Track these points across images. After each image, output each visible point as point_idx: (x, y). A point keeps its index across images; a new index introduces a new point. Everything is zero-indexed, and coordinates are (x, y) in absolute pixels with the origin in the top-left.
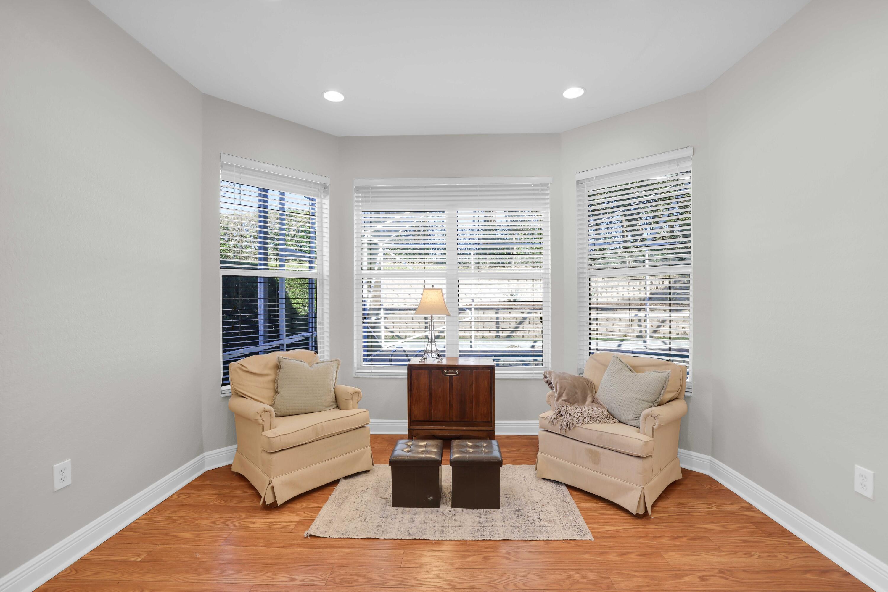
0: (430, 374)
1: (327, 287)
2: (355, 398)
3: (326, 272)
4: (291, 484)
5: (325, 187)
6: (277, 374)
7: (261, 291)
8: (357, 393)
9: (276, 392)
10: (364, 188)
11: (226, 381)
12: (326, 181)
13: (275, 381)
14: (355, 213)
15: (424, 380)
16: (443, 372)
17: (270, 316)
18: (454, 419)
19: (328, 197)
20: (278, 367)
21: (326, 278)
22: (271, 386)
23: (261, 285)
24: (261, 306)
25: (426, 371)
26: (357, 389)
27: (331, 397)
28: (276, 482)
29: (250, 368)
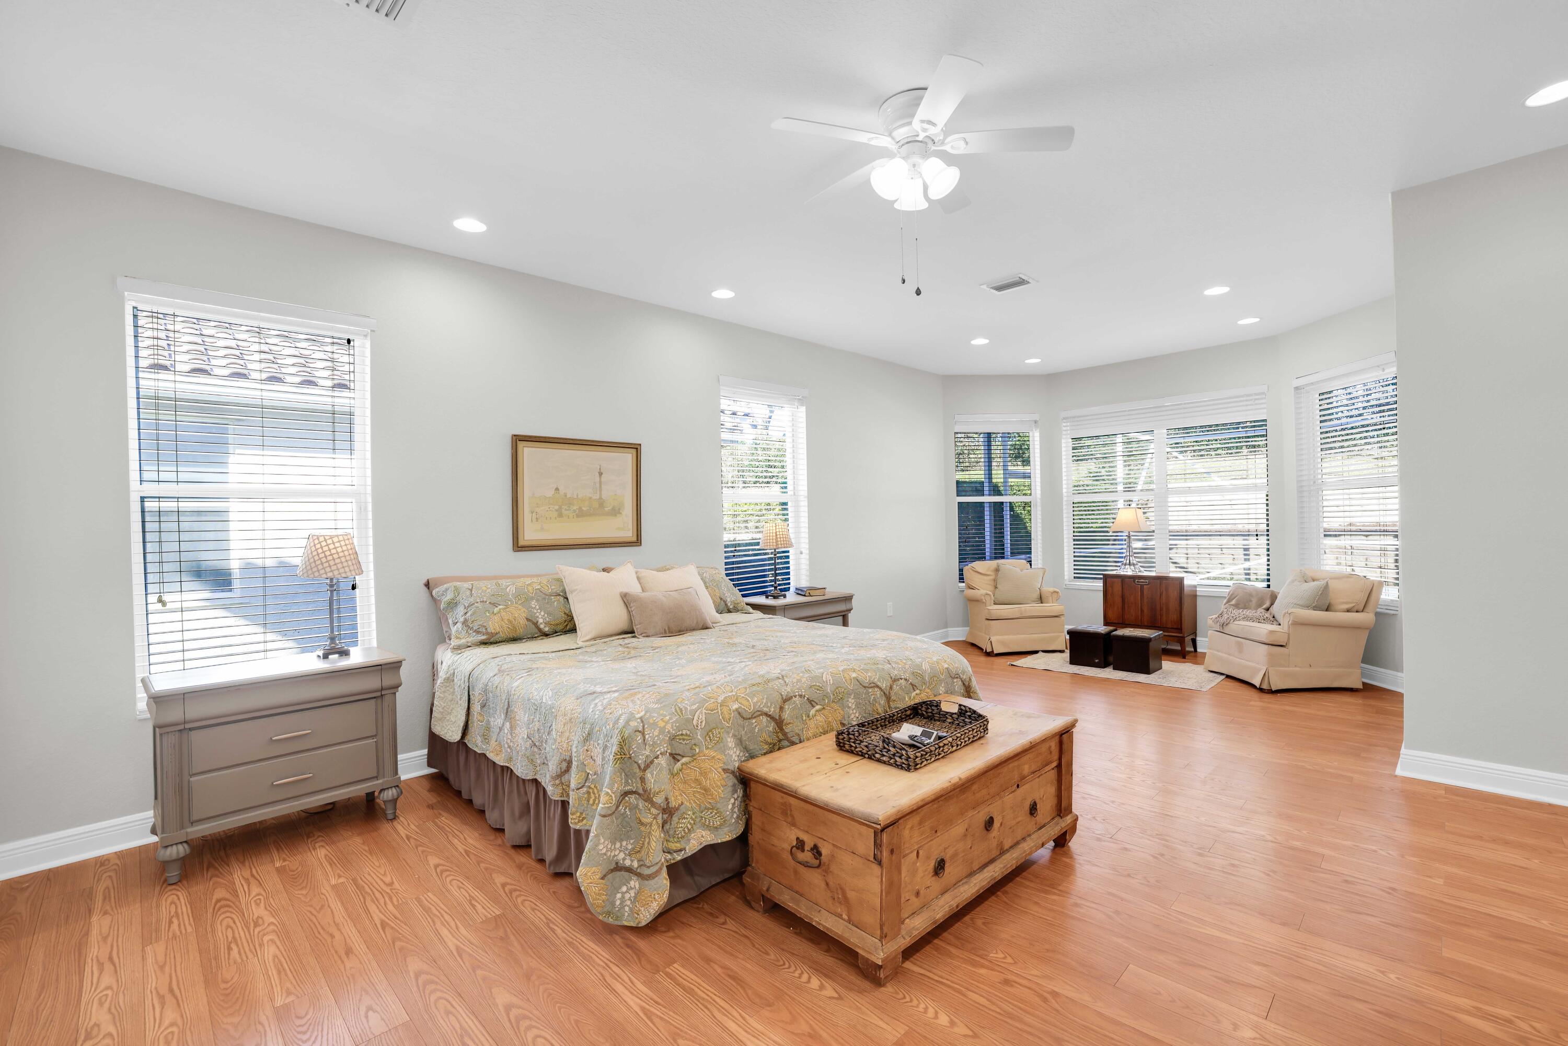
0: (1123, 582)
1: (1039, 508)
2: (1055, 596)
3: (1039, 496)
4: (1003, 643)
5: (1036, 422)
6: (996, 575)
7: (987, 513)
8: (1057, 592)
9: (996, 588)
10: (1070, 417)
11: (961, 579)
12: (1036, 417)
13: (995, 580)
14: (1063, 441)
15: (1117, 588)
16: (1134, 581)
17: (995, 537)
18: (1146, 624)
19: (1038, 430)
20: (997, 570)
21: (1039, 501)
22: (992, 583)
23: (987, 509)
24: (987, 529)
25: (1120, 580)
26: (1056, 590)
27: (1036, 595)
28: (993, 639)
29: (978, 569)
